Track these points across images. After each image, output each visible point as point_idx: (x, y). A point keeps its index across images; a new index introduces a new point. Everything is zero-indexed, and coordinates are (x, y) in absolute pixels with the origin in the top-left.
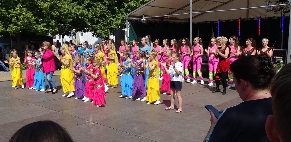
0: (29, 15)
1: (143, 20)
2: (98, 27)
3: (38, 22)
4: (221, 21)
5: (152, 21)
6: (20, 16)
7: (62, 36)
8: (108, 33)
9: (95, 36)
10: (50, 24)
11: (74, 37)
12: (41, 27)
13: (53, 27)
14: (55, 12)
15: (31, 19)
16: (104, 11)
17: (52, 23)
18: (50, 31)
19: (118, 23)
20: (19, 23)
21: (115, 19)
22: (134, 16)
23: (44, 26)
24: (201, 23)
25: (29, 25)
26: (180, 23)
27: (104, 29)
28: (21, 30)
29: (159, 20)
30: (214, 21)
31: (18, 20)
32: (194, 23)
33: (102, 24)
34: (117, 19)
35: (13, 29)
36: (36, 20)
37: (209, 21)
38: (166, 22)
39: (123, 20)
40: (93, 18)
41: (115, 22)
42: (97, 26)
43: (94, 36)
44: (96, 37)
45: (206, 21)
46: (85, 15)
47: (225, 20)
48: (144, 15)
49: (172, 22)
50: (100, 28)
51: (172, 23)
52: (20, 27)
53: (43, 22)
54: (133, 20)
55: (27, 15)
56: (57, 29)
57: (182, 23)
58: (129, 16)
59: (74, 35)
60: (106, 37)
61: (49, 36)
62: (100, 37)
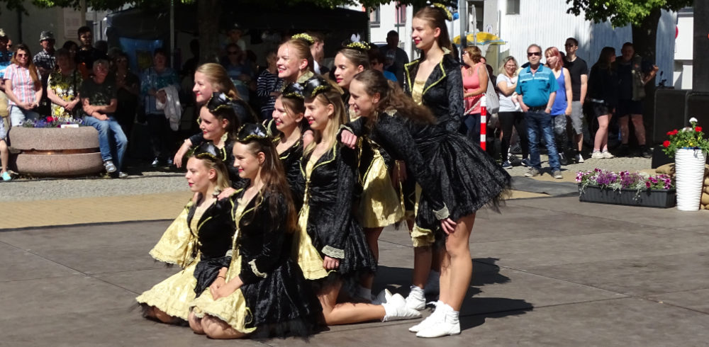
7: (410, 9)
9: (583, 13)
11: (472, 18)
43: (576, 11)
44: (587, 17)
59: (474, 9)
60: (639, 15)
61: (352, 8)
62: (610, 15)
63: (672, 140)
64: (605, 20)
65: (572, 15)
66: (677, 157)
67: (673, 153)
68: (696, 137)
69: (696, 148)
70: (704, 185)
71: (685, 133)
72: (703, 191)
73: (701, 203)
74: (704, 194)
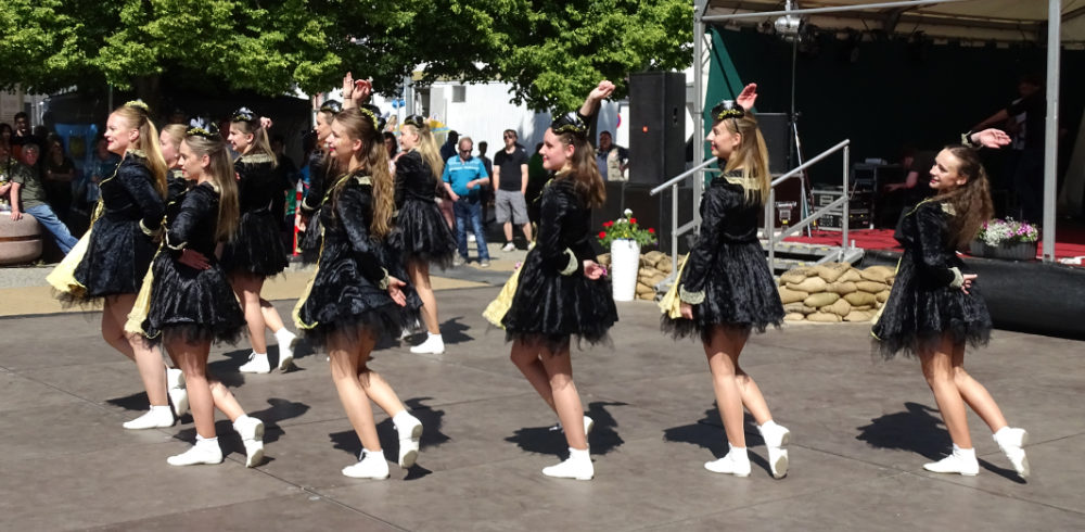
2: (544, 59)
3: (243, 25)
5: (837, 31)
9: (524, 104)
11: (418, 107)
12: (255, 51)
18: (298, 69)
19: (649, 41)
20: (153, 28)
22: (739, 5)
23: (272, 47)
25: (201, 38)
26: (991, 44)
27: (572, 69)
28: (161, 61)
29: (871, 25)
31: (150, 13)
32: (1075, 47)
33: (563, 41)
34: (645, 16)
35: (125, 55)
36: (234, 15)
38: (911, 40)
39: (678, 23)
41: (634, 30)
42: (539, 52)
43: (518, 102)
44: (529, 107)
50: (555, 63)
51: (945, 42)
52: (156, 49)
53: (269, 28)
54: (728, 21)
56: (334, 60)
58: (713, 3)
59: (420, 96)
62: (550, 106)
63: (608, 231)
64: (545, 111)
65: (514, 105)
66: (613, 247)
67: (609, 244)
68: (631, 228)
69: (630, 239)
70: (639, 275)
71: (620, 225)
72: (638, 281)
73: (636, 293)
74: (639, 285)
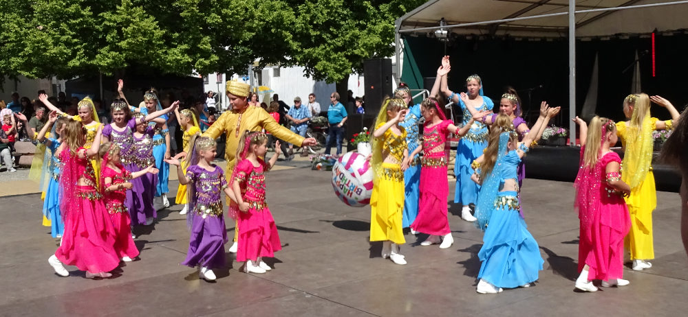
0: (150, 23)
1: (439, 32)
2: (319, 54)
3: (168, 42)
4: (662, 32)
5: (466, 35)
6: (126, 27)
7: (224, 76)
8: (346, 68)
9: (311, 77)
10: (199, 46)
11: (256, 81)
12: (176, 54)
13: (206, 55)
14: (213, 15)
15: (153, 33)
16: (336, 12)
17: (203, 44)
18: (198, 62)
19: (372, 44)
20: (123, 44)
21: (366, 31)
22: (417, 24)
23: (184, 52)
24: (602, 39)
25: (148, 49)
26: (544, 40)
27: (334, 59)
28: (127, 60)
29: (484, 32)
30: (640, 34)
31: (122, 37)
32: (583, 40)
33: (329, 45)
34: (370, 31)
35: (109, 58)
36: (164, 37)
37: (627, 34)
38: (504, 39)
39: (387, 34)
40: (307, 29)
41: (364, 38)
42: (317, 51)
43: (308, 76)
44: (314, 78)
45: (616, 35)
46: (287, 22)
47: (673, 31)
48: (443, 19)
49: (519, 37)
50: (325, 56)
51: (521, 39)
52: (124, 55)
53: (180, 43)
54: (412, 32)
55: (143, 24)
56: (215, 58)
57: (548, 40)
58: (404, 23)
59: (257, 75)
60: (339, 78)
61: (196, 76)
62: (324, 78)
63: (355, 139)
64: (322, 80)
67: (356, 145)
68: (367, 136)
69: (366, 142)
71: (362, 135)
